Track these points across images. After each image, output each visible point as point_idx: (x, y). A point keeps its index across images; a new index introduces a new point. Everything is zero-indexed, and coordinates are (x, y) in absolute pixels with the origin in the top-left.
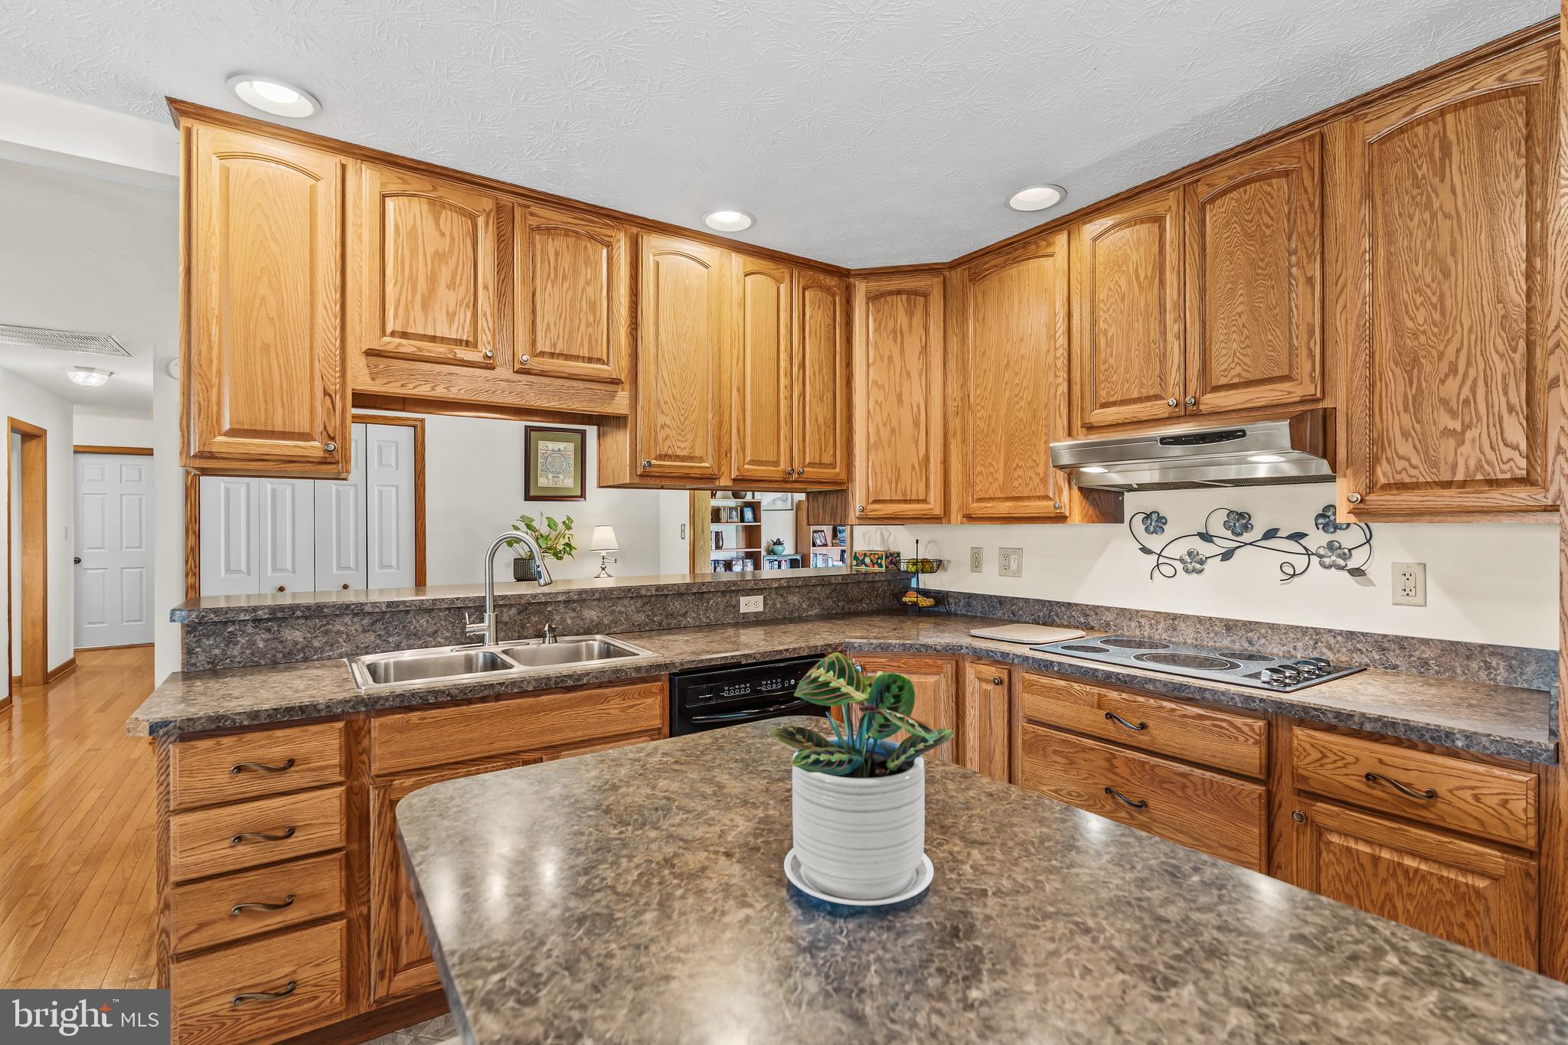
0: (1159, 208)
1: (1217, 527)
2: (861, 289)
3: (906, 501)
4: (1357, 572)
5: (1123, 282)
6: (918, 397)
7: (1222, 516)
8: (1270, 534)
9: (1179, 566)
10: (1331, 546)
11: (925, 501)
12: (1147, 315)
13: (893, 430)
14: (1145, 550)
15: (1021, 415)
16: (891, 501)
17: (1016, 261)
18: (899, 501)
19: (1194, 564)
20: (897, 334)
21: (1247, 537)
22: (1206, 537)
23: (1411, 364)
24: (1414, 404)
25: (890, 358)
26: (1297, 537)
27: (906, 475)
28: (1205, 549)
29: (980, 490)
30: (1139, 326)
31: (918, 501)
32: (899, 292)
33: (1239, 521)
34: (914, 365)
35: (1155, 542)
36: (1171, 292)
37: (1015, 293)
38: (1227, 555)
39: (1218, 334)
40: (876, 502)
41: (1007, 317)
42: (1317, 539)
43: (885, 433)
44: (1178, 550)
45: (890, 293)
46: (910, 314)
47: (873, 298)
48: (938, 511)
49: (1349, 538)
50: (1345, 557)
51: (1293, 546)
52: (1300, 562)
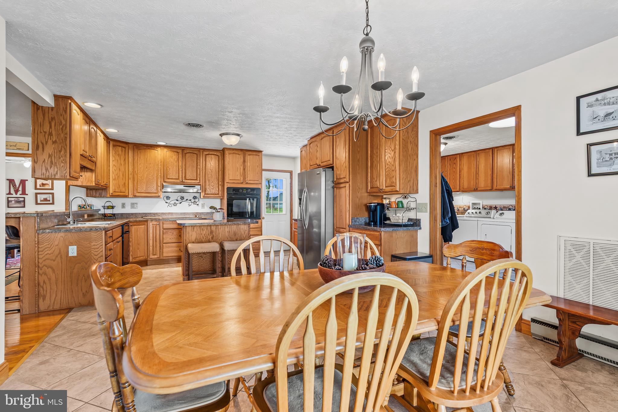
0: (179, 151)
1: (179, 199)
2: (111, 143)
3: (121, 192)
4: (198, 205)
5: (172, 160)
6: (123, 170)
7: (180, 197)
8: (187, 200)
9: (172, 205)
10: (195, 201)
11: (125, 192)
12: (176, 166)
13: (118, 176)
14: (166, 203)
15: (150, 178)
16: (118, 192)
17: (149, 148)
18: (119, 192)
19: (175, 204)
20: (119, 155)
21: (183, 200)
22: (177, 200)
23: (209, 181)
24: (209, 185)
25: (118, 160)
26: (190, 200)
27: (121, 186)
28: (177, 202)
29: (139, 190)
30: (175, 167)
31: (123, 192)
32: (119, 146)
33: (182, 198)
34: (122, 163)
35: (168, 201)
36: (180, 164)
37: (149, 155)
38: (180, 203)
39: (187, 172)
40: (114, 192)
41: (147, 159)
42: (193, 200)
43: (116, 177)
44: (173, 202)
45: (118, 146)
46: (122, 151)
47: (114, 146)
48: (127, 195)
49: (197, 200)
50: (196, 203)
51: (190, 201)
52: (191, 204)
